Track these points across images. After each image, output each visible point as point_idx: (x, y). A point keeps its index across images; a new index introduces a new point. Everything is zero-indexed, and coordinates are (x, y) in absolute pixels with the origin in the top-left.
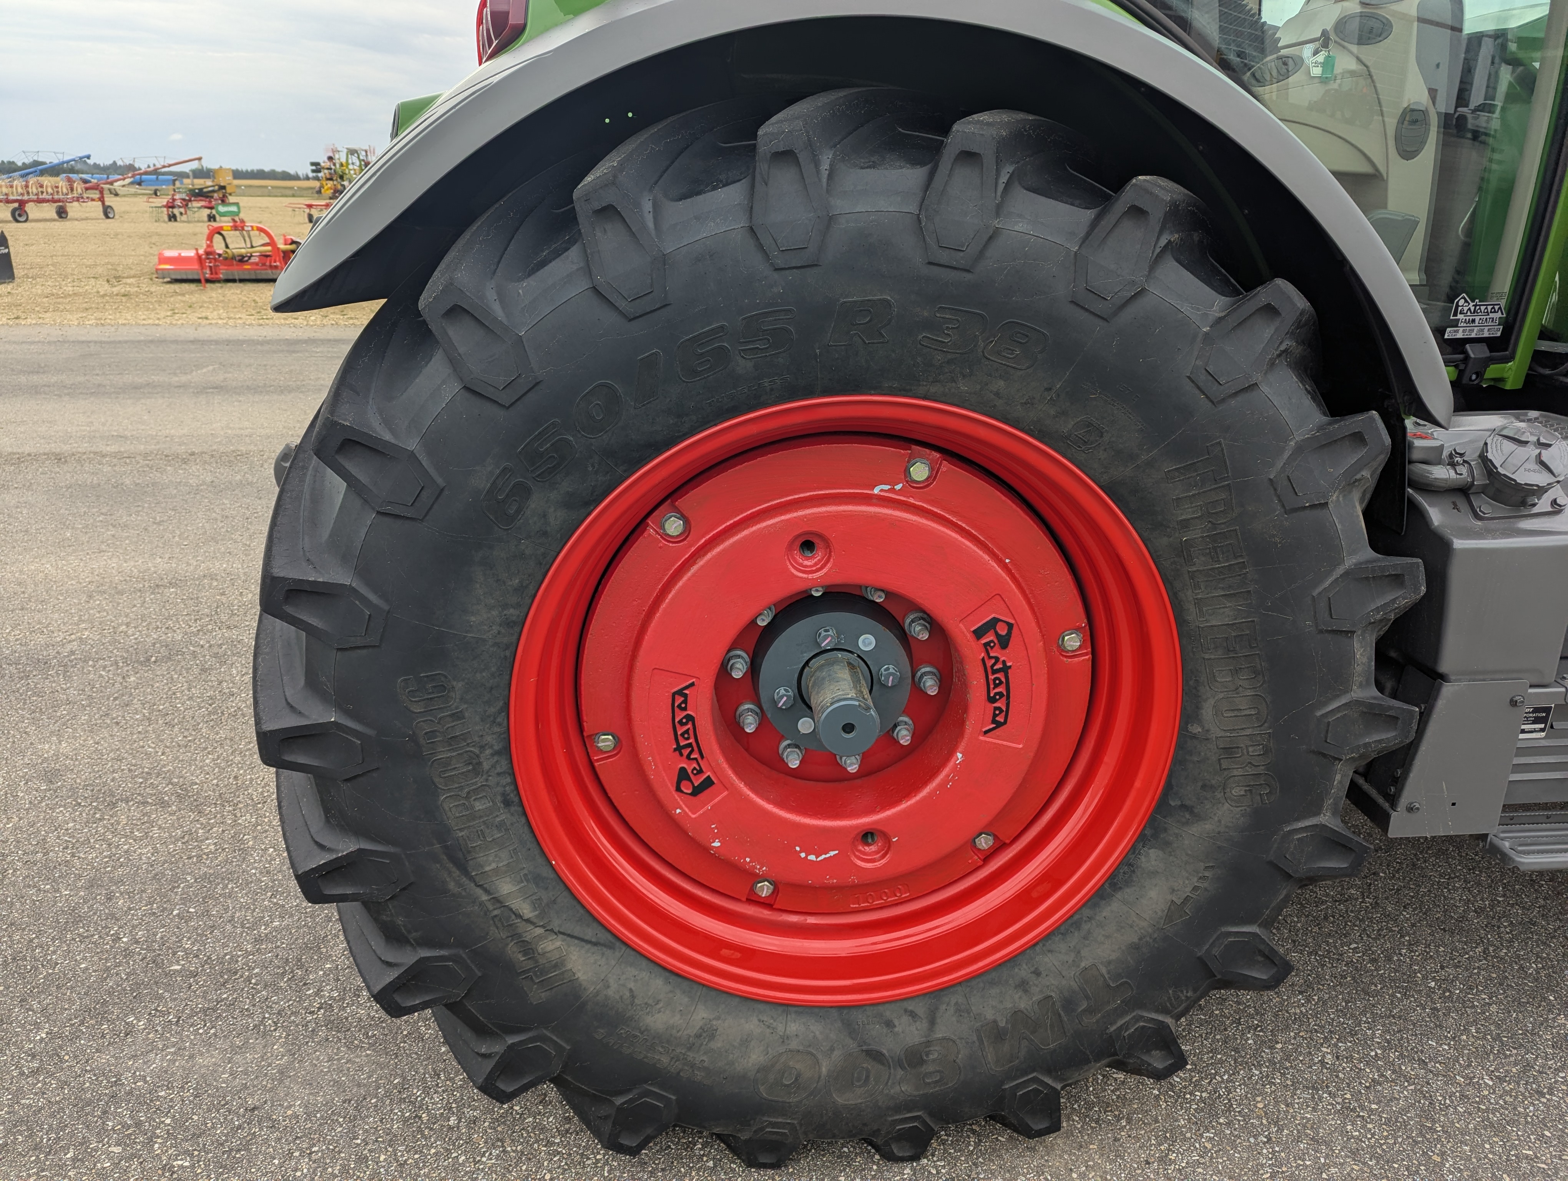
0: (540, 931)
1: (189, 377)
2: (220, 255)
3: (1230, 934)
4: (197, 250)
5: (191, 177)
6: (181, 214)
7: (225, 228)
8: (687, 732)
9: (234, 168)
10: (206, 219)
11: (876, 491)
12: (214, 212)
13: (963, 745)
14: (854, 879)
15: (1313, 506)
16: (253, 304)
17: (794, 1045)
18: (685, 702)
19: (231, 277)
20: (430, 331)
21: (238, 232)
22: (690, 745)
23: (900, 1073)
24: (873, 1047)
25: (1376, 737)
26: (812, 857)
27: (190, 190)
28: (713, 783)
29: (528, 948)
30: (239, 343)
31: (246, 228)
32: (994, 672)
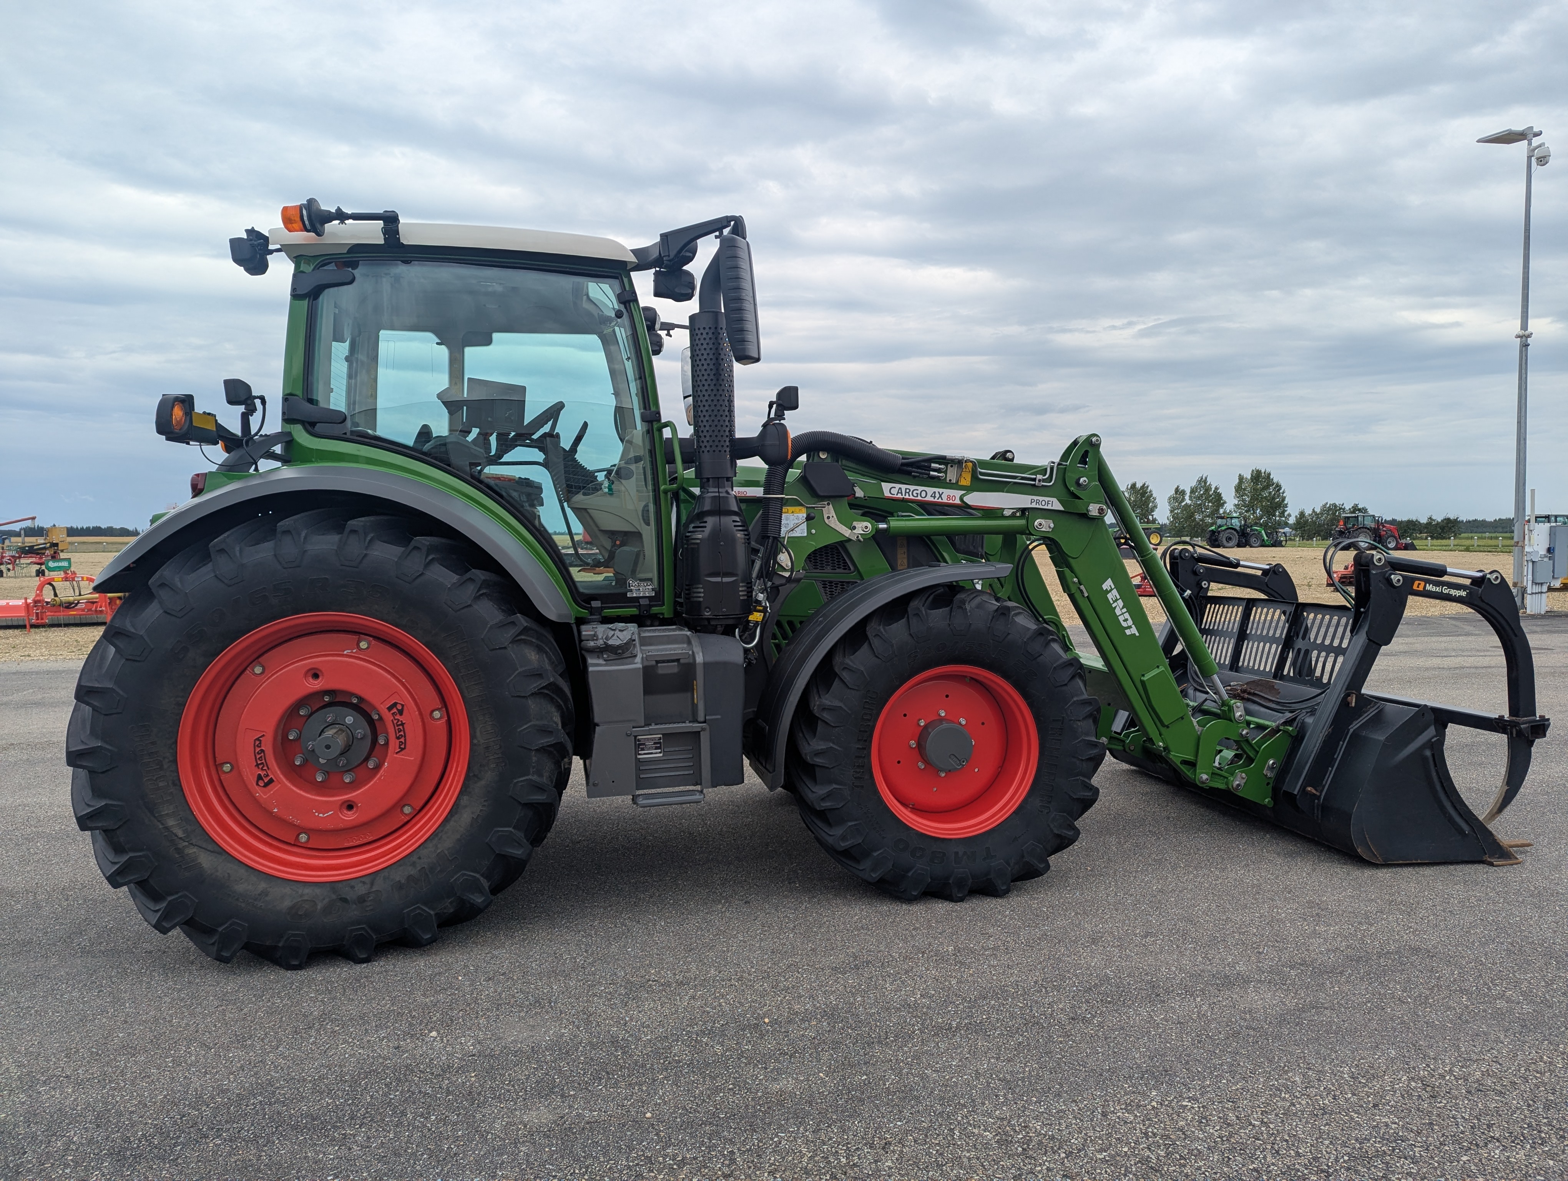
0: (187, 844)
1: (11, 698)
2: (47, 603)
3: (499, 831)
4: (26, 599)
5: (23, 536)
6: (9, 570)
7: (56, 579)
8: (261, 757)
9: (69, 526)
10: (34, 574)
11: (345, 653)
12: (43, 567)
13: (387, 760)
14: (341, 826)
15: (500, 648)
16: (75, 643)
17: (306, 898)
18: (260, 743)
19: (56, 622)
20: (152, 592)
21: (68, 582)
22: (262, 763)
23: (354, 906)
24: (344, 896)
25: (546, 740)
26: (321, 815)
27: (20, 548)
28: (273, 781)
29: (179, 851)
30: (58, 672)
31: (76, 579)
32: (398, 726)
